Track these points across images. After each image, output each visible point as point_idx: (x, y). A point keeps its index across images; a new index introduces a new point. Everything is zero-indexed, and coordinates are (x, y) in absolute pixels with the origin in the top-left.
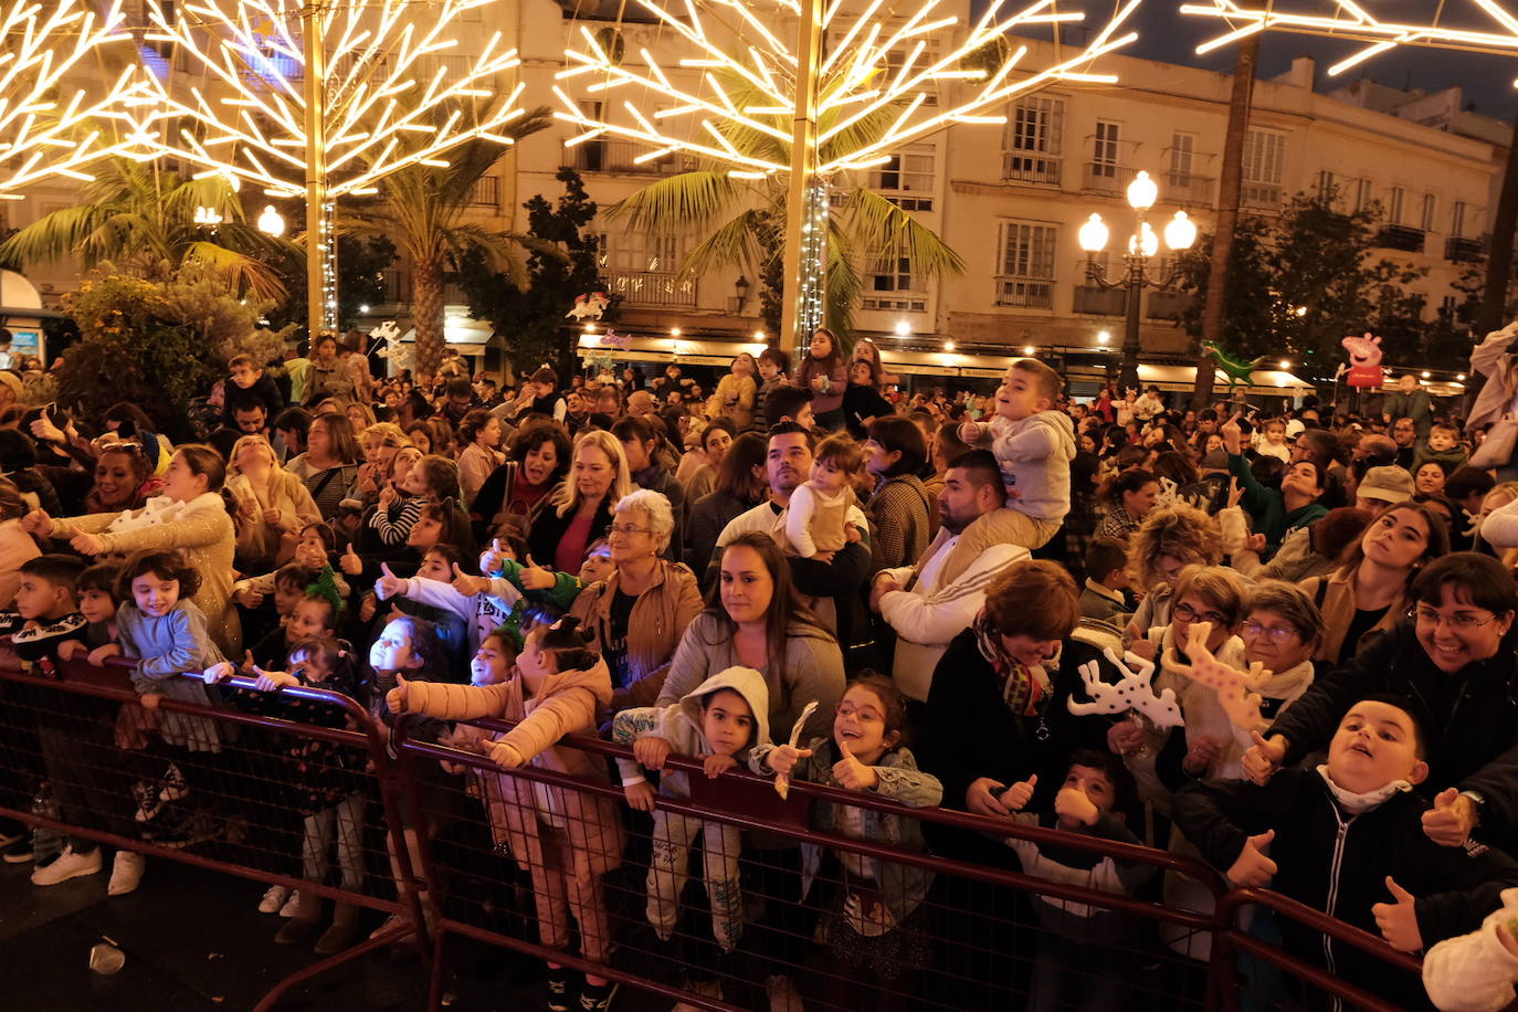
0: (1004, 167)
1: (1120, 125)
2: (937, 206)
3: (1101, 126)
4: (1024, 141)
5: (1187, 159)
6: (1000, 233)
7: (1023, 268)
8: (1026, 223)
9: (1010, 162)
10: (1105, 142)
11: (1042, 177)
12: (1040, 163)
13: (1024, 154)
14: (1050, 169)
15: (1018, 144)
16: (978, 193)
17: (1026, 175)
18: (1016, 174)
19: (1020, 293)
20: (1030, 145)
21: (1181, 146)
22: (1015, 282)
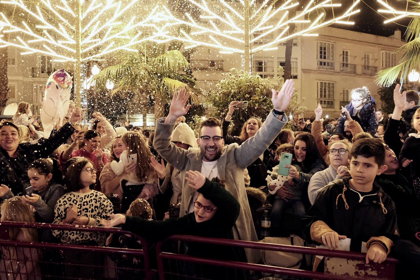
0: (317, 65)
1: (349, 51)
2: (299, 77)
3: (344, 52)
4: (323, 56)
5: (368, 61)
6: (318, 85)
7: (325, 96)
8: (325, 82)
9: (319, 63)
10: (345, 56)
11: (328, 67)
12: (328, 63)
13: (323, 60)
14: (331, 65)
15: (321, 57)
16: (310, 73)
17: (324, 67)
18: (321, 66)
19: (325, 104)
20: (325, 58)
21: (366, 57)
22: (323, 100)
